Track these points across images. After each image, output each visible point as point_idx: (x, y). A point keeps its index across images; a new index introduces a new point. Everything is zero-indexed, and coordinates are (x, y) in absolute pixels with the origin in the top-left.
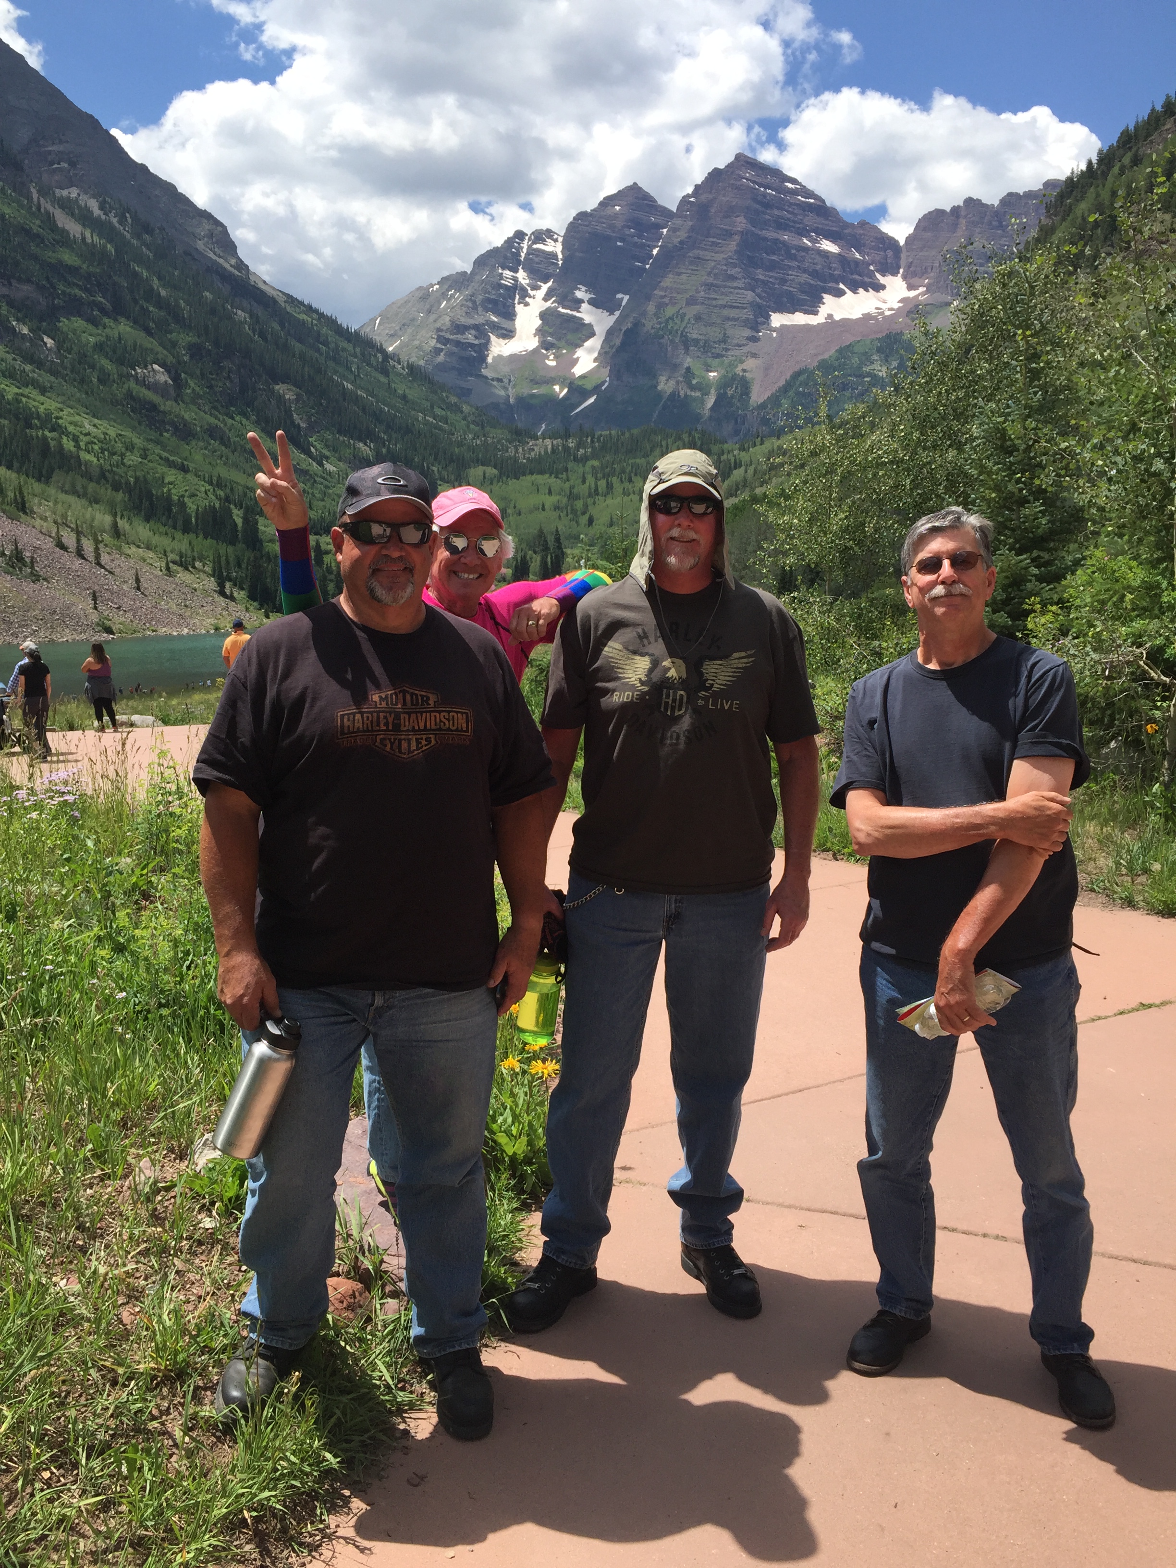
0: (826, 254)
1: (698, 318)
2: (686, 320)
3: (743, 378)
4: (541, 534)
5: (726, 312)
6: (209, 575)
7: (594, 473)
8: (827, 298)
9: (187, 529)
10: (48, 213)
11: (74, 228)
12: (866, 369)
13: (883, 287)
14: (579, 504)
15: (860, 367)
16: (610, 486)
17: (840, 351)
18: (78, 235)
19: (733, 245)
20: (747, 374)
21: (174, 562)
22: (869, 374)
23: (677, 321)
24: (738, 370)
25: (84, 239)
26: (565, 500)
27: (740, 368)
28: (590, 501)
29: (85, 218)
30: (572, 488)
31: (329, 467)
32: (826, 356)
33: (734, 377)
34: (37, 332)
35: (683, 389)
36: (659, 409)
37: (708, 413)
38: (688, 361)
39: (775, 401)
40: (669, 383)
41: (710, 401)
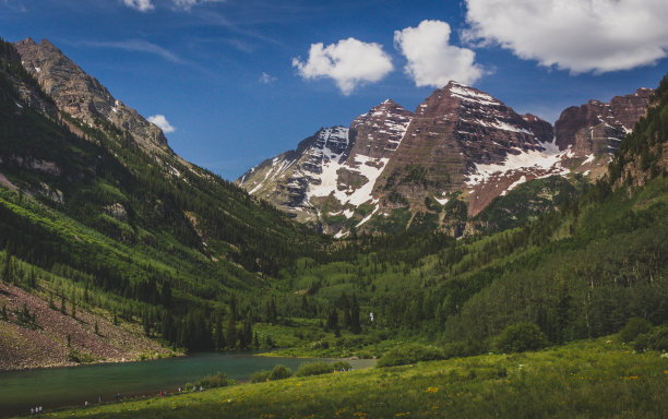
1: (432, 169)
3: (462, 203)
4: (344, 296)
5: (450, 166)
6: (140, 324)
7: (374, 260)
8: (510, 156)
9: (129, 296)
11: (79, 134)
12: (540, 196)
13: (544, 149)
14: (365, 279)
15: (535, 195)
16: (384, 268)
18: (81, 137)
19: (451, 129)
20: (464, 200)
21: (120, 316)
22: (541, 199)
23: (419, 171)
24: (459, 198)
25: (84, 138)
26: (356, 276)
28: (372, 276)
30: (361, 268)
31: (214, 259)
33: (457, 202)
34: (53, 189)
35: (425, 210)
36: (410, 221)
37: (441, 223)
38: (427, 194)
39: (483, 216)
40: (417, 207)
41: (442, 216)
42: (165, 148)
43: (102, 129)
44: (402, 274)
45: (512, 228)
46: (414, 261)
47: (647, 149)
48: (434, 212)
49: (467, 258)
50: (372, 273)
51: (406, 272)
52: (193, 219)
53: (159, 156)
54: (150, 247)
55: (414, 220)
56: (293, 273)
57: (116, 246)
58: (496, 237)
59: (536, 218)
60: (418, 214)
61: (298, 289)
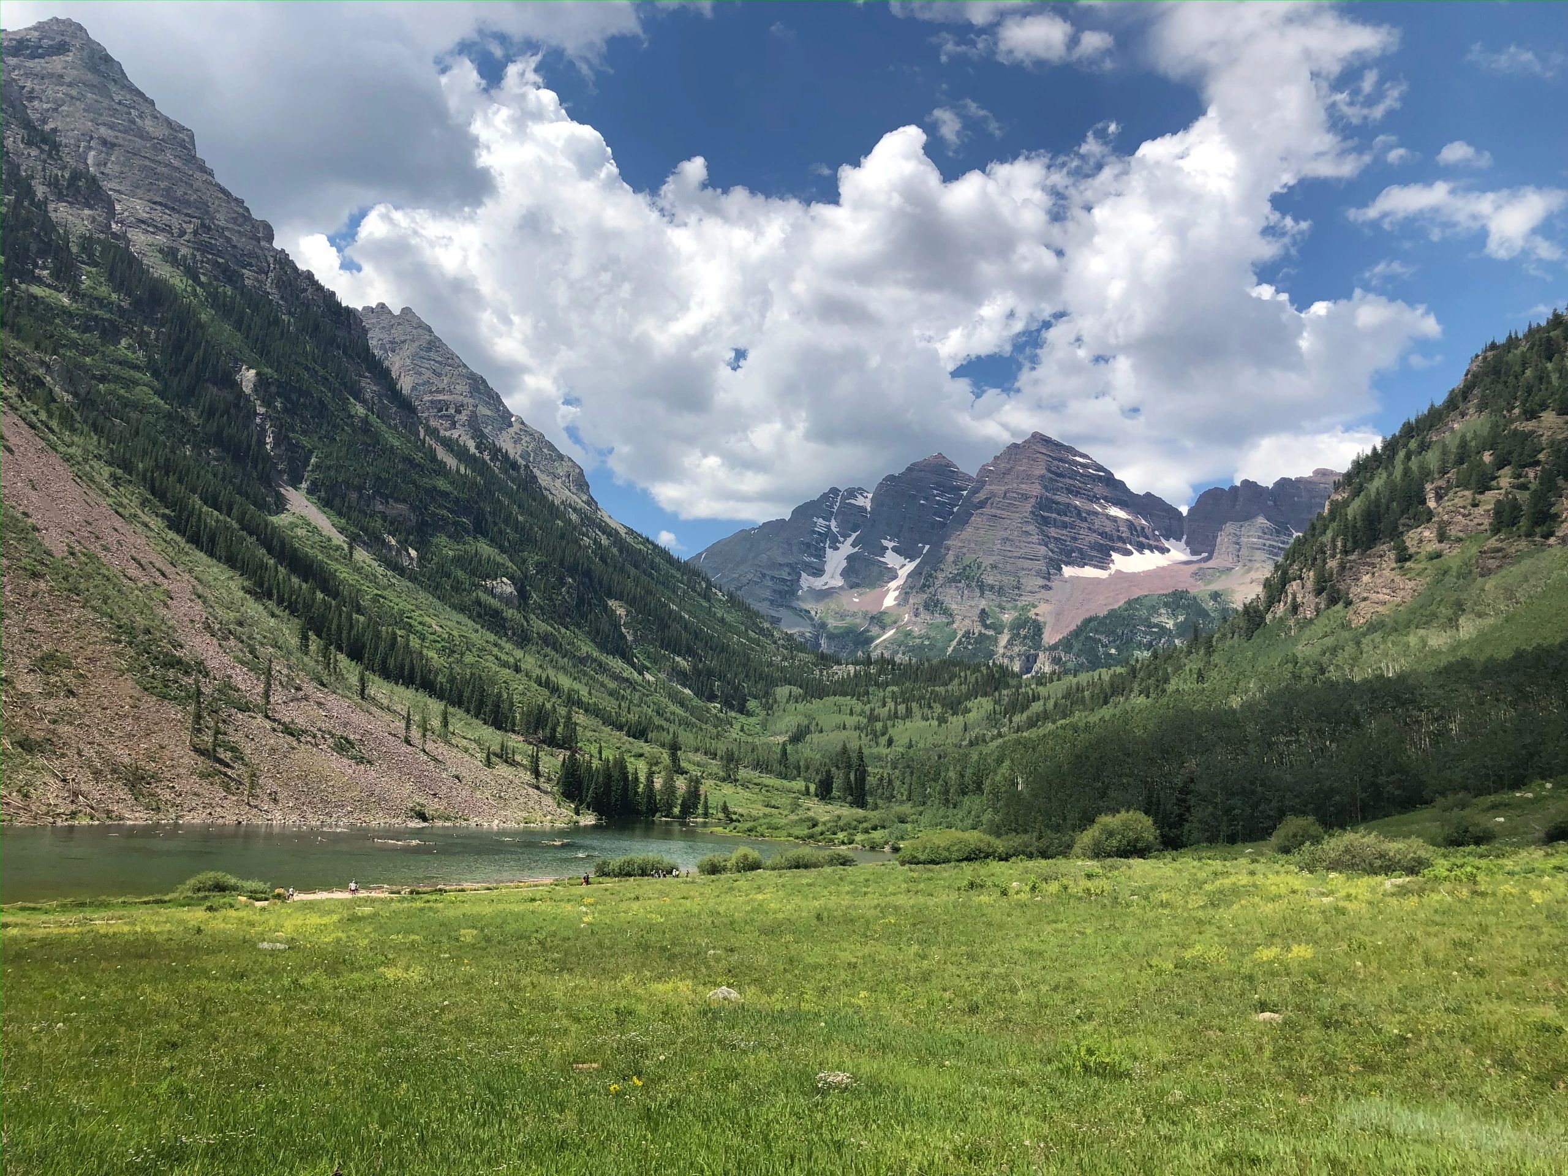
0: (1115, 519)
1: (994, 567)
2: (982, 568)
3: (1035, 621)
4: (845, 750)
5: (1021, 563)
7: (894, 698)
8: (1115, 556)
10: (430, 446)
11: (451, 462)
12: (1155, 620)
13: (1168, 550)
14: (879, 726)
15: (1147, 619)
16: (909, 711)
17: (1129, 603)
18: (454, 468)
19: (1028, 507)
20: (1039, 618)
22: (1156, 625)
23: (975, 568)
24: (1031, 614)
25: (458, 471)
26: (865, 721)
27: (1033, 611)
28: (889, 723)
29: (461, 454)
30: (873, 710)
31: (648, 676)
32: (1116, 607)
33: (1027, 620)
34: (404, 544)
35: (978, 629)
36: (954, 643)
37: (1001, 651)
38: (983, 604)
39: (1066, 644)
40: (965, 622)
41: (1004, 639)
42: (585, 498)
43: (487, 458)
44: (935, 723)
45: (1109, 667)
46: (955, 705)
47: (1325, 563)
48: (991, 633)
49: (1036, 707)
50: (889, 718)
51: (942, 720)
52: (621, 612)
53: (575, 510)
54: (548, 650)
55: (960, 643)
56: (768, 708)
57: (496, 645)
58: (1084, 678)
59: (1147, 654)
60: (967, 634)
61: (774, 734)
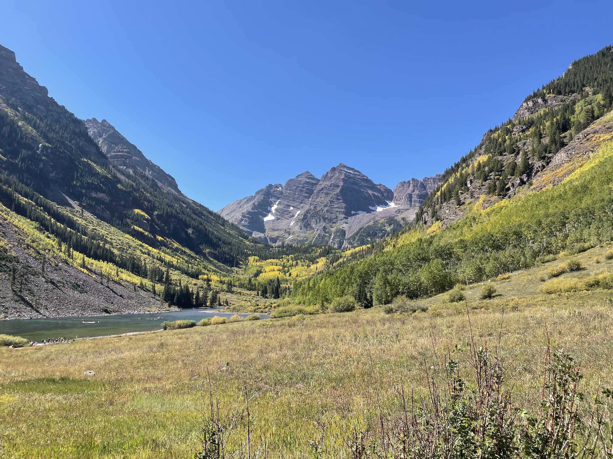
1: (327, 211)
2: (324, 211)
4: (273, 279)
5: (337, 209)
7: (292, 259)
10: (115, 173)
13: (388, 205)
14: (286, 269)
15: (381, 228)
16: (297, 264)
17: (374, 222)
18: (123, 180)
20: (344, 229)
22: (384, 230)
26: (281, 268)
27: (342, 226)
28: (290, 268)
29: (127, 175)
30: (284, 264)
32: (370, 224)
33: (340, 230)
35: (323, 233)
37: (331, 241)
38: (324, 224)
39: (353, 237)
40: (318, 231)
41: (332, 237)
42: (176, 190)
44: (306, 267)
45: (366, 245)
46: (313, 261)
50: (290, 266)
51: (309, 266)
52: (190, 232)
53: (172, 195)
54: (162, 247)
55: (316, 239)
56: (246, 265)
58: (357, 249)
60: (319, 235)
